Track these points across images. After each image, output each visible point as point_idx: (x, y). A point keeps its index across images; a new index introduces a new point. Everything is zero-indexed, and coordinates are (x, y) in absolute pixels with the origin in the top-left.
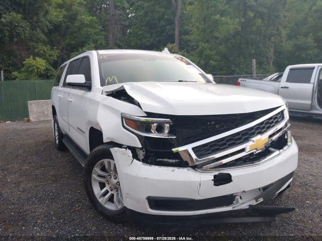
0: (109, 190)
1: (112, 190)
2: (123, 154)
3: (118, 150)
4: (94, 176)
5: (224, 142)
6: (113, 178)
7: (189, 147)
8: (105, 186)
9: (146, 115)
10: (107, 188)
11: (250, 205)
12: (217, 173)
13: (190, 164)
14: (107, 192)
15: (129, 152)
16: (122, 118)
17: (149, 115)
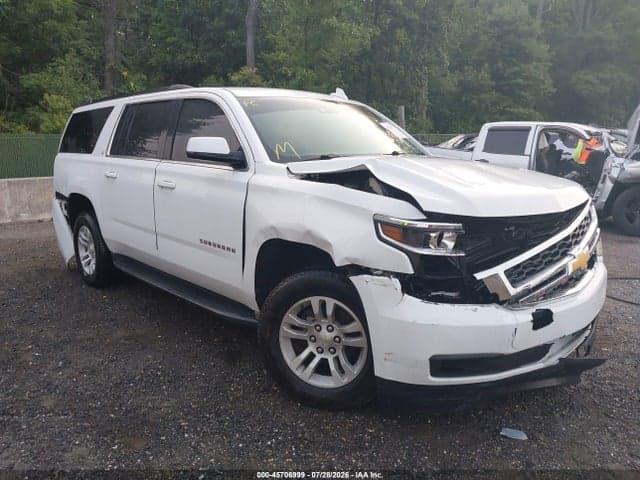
0: (315, 353)
1: (321, 353)
2: (385, 285)
3: (373, 280)
4: (285, 329)
5: (540, 259)
6: (324, 330)
7: (500, 270)
8: (306, 346)
9: (425, 218)
10: (311, 348)
11: (560, 359)
12: (534, 310)
13: (501, 299)
14: (311, 356)
15: (396, 283)
16: (376, 222)
17: (431, 216)
